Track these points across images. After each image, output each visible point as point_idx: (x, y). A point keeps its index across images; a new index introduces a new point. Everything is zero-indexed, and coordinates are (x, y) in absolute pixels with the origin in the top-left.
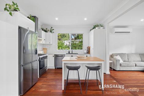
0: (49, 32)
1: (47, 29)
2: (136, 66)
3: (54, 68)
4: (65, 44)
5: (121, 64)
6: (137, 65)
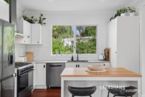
0: (36, 22)
3: (45, 88)
4: (65, 45)
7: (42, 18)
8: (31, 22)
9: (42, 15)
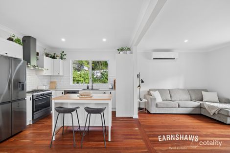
0: (58, 58)
1: (55, 54)
2: (179, 107)
5: (158, 104)
6: (181, 105)
7: (63, 54)
8: (53, 57)
9: (63, 52)
